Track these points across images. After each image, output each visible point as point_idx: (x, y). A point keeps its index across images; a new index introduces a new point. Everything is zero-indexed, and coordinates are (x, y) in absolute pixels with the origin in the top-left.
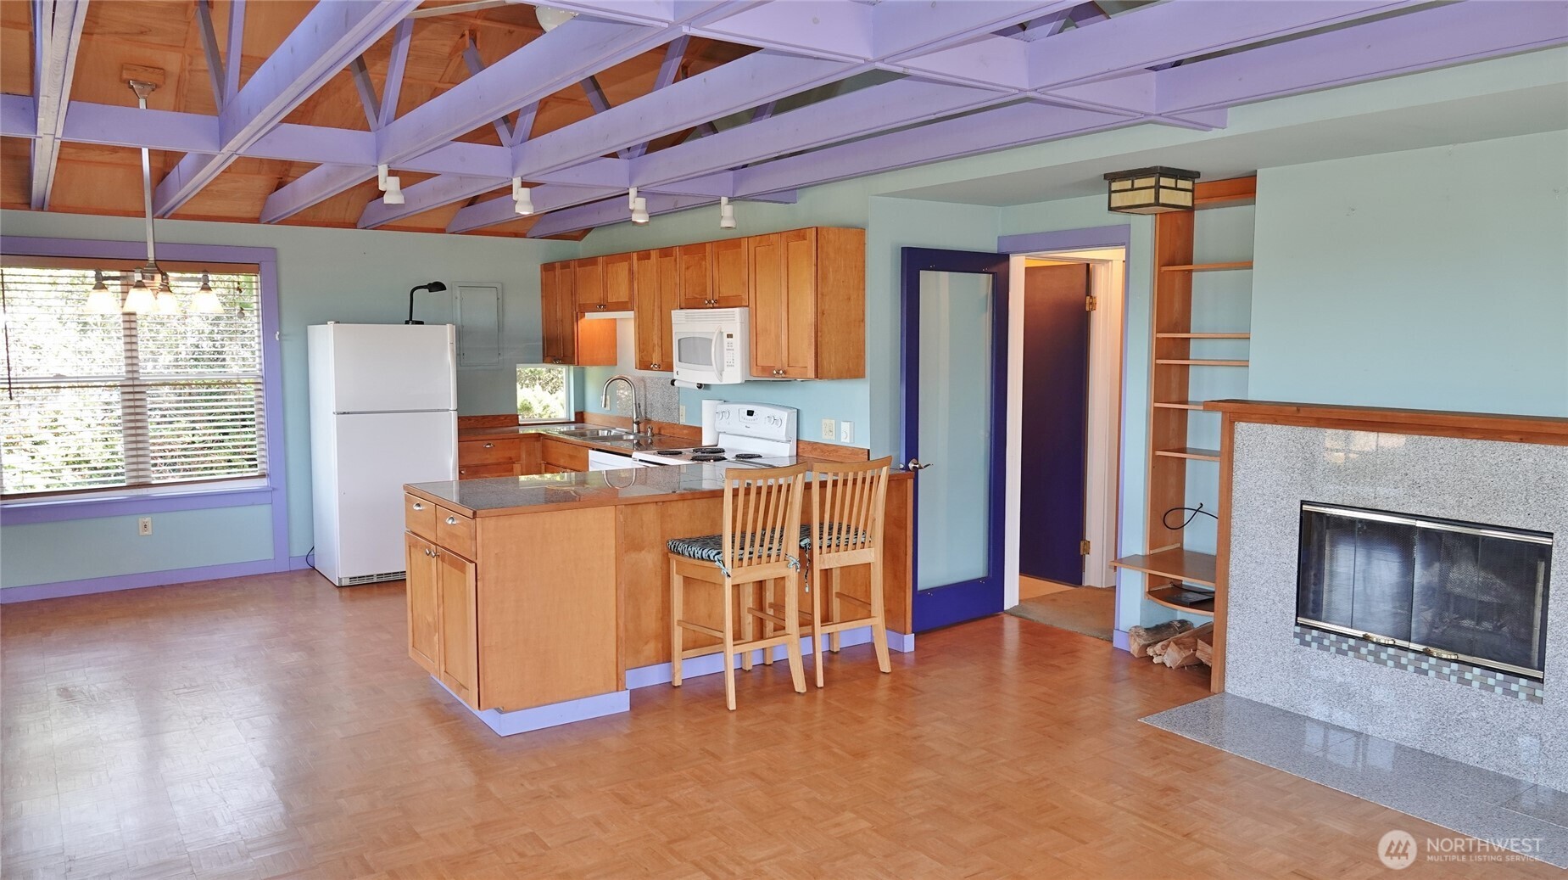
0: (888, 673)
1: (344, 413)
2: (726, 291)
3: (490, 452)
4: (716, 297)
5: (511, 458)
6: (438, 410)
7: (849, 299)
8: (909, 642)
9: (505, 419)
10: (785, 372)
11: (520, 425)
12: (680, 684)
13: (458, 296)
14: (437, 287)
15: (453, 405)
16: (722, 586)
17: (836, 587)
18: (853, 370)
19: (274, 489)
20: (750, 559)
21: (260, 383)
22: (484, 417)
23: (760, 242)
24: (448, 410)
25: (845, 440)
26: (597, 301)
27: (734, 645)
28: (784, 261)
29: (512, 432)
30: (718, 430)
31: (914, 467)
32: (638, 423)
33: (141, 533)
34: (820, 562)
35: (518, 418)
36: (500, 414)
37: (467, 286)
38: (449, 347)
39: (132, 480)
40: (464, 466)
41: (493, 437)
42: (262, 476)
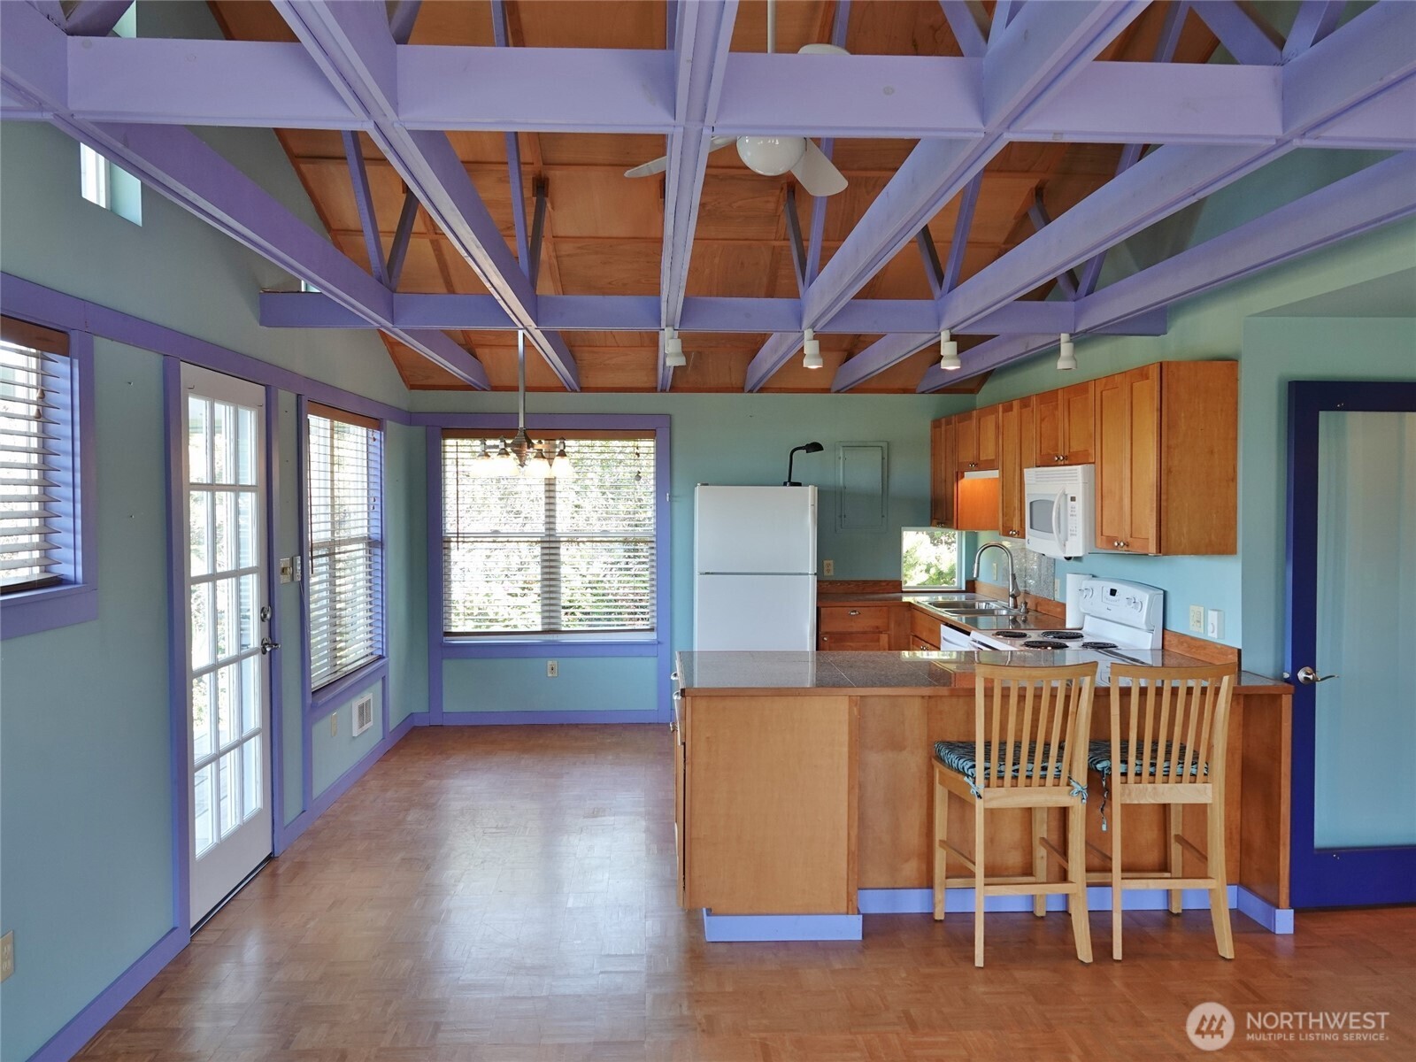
0: (1230, 960)
1: (707, 573)
2: (1076, 446)
3: (860, 618)
4: (1067, 453)
5: (877, 627)
6: (800, 574)
7: (1212, 452)
8: (1285, 921)
9: (887, 584)
10: (1127, 544)
11: (902, 592)
12: (942, 918)
13: (841, 455)
14: (815, 447)
15: (811, 567)
16: (973, 806)
17: (1175, 828)
18: (1221, 544)
19: (659, 643)
20: (1015, 778)
21: (653, 542)
22: (865, 582)
23: (1106, 385)
24: (807, 574)
25: (1212, 635)
26: (971, 460)
27: (985, 885)
28: (1128, 407)
29: (895, 599)
30: (1083, 610)
31: (1306, 678)
32: (1014, 597)
33: (550, 675)
34: (1123, 793)
35: (901, 584)
36: (883, 579)
37: (850, 446)
38: (810, 509)
39: (546, 627)
40: (827, 633)
41: (860, 604)
42: (652, 630)
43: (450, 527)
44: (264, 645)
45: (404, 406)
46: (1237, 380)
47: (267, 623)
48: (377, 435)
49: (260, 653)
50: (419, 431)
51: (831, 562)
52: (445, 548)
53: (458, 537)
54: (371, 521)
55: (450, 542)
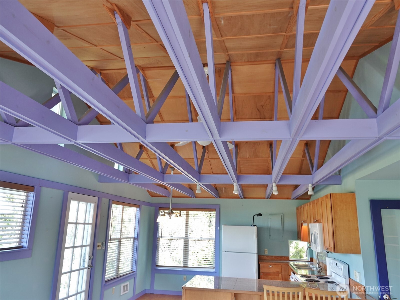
1: (225, 252)
2: (319, 217)
3: (271, 268)
4: (317, 219)
5: (278, 271)
6: (252, 253)
7: (349, 221)
9: (285, 258)
10: (328, 249)
11: (289, 260)
13: (269, 218)
14: (260, 215)
18: (357, 251)
19: (215, 272)
21: (214, 241)
22: (277, 257)
24: (254, 253)
25: (358, 281)
26: (303, 220)
28: (326, 206)
31: (386, 298)
32: (318, 264)
33: (184, 280)
35: (289, 258)
36: (284, 256)
37: (272, 215)
38: (255, 233)
39: (184, 265)
40: (262, 272)
41: (272, 263)
42: (214, 268)
43: (160, 235)
44: (89, 266)
45: (150, 202)
46: (355, 199)
47: (91, 261)
48: (138, 209)
49: (88, 268)
50: (153, 208)
51: (267, 250)
52: (158, 241)
53: (161, 238)
54: (135, 232)
55: (160, 239)
